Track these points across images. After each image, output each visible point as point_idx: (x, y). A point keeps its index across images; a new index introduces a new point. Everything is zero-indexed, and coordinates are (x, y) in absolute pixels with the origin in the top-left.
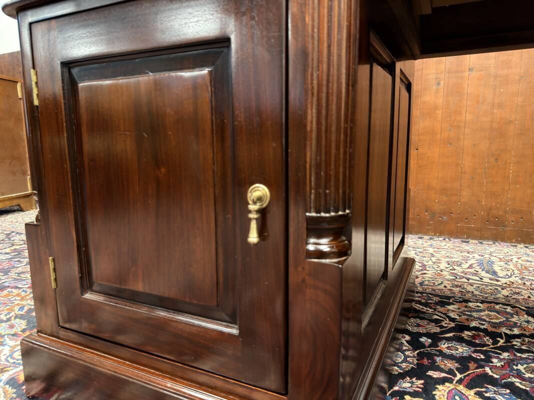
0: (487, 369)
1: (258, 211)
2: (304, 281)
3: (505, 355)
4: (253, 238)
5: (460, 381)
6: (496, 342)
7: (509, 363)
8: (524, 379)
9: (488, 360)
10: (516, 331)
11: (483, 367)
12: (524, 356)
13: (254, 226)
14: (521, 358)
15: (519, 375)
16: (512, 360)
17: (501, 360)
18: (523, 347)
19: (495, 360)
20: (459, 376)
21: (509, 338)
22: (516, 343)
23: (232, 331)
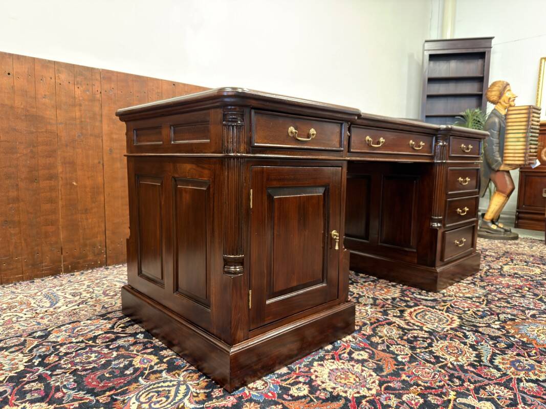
23: (324, 285)
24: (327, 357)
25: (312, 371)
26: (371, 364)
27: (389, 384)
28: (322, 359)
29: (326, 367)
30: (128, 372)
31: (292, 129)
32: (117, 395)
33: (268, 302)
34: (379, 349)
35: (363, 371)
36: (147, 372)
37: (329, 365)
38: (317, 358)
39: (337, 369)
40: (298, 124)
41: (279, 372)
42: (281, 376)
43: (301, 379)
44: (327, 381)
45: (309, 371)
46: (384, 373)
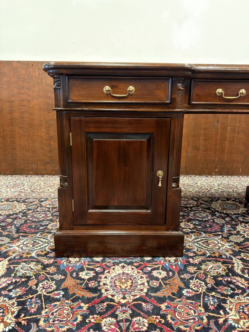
0: (190, 217)
1: (161, 178)
2: (171, 194)
3: (192, 212)
4: (160, 185)
5: (185, 221)
6: (188, 210)
7: (194, 214)
8: (200, 218)
9: (189, 214)
10: (192, 205)
11: (188, 217)
12: (197, 212)
13: (160, 182)
14: (197, 213)
15: (198, 217)
16: (195, 213)
17: (192, 214)
18: (196, 210)
19: (191, 214)
20: (184, 220)
21: (191, 207)
22: (193, 208)
23: (149, 211)
24: (135, 264)
25: (112, 267)
26: (155, 284)
27: (143, 304)
28: (131, 264)
29: (123, 270)
30: (41, 228)
31: (107, 88)
32: (22, 236)
33: (90, 211)
34: (182, 276)
35: (143, 284)
36: (46, 231)
37: (129, 270)
38: (128, 261)
39: (128, 274)
40: (114, 83)
41: (95, 259)
42: (93, 261)
43: (97, 269)
44: (109, 278)
45: (109, 267)
46: (153, 294)
